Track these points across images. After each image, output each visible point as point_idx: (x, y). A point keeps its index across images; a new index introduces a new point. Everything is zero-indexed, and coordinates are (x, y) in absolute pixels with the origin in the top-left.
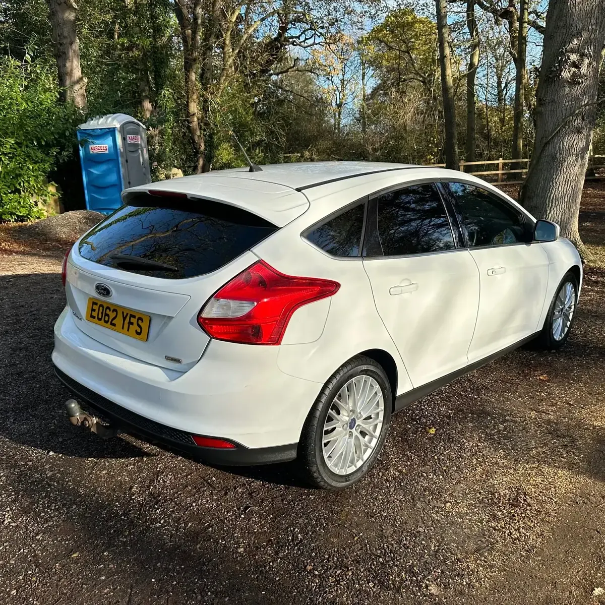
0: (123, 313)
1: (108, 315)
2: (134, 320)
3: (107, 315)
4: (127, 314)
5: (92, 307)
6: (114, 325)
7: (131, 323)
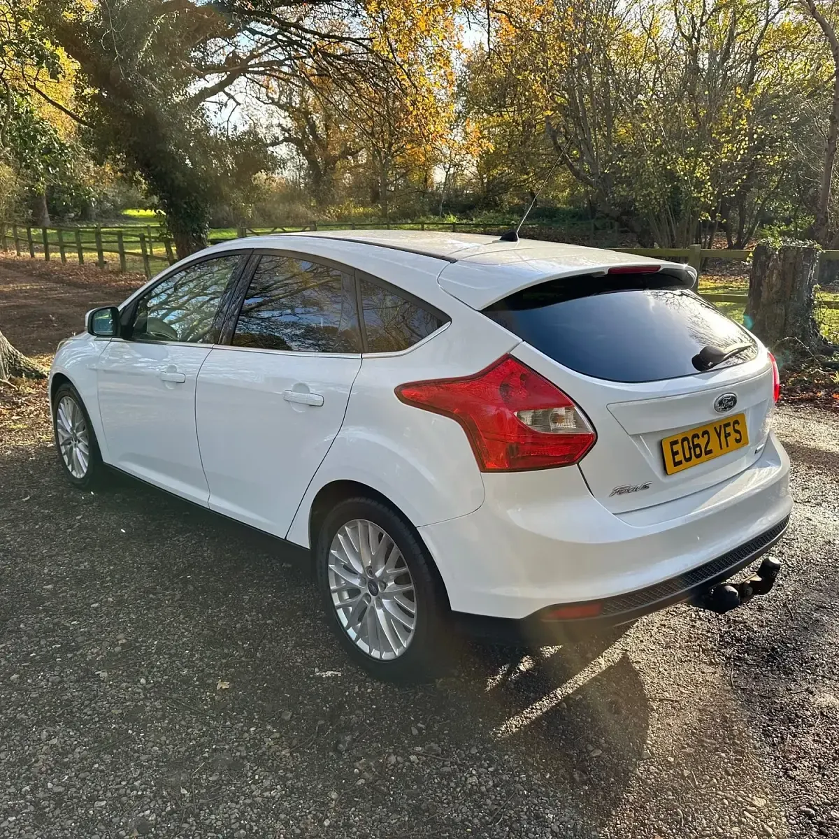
0: (715, 428)
1: (698, 446)
2: (729, 429)
3: (696, 446)
4: (721, 427)
5: (672, 450)
6: (710, 452)
7: (727, 435)
